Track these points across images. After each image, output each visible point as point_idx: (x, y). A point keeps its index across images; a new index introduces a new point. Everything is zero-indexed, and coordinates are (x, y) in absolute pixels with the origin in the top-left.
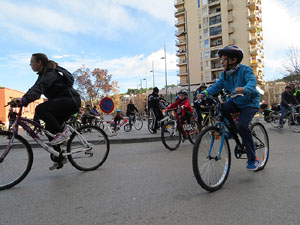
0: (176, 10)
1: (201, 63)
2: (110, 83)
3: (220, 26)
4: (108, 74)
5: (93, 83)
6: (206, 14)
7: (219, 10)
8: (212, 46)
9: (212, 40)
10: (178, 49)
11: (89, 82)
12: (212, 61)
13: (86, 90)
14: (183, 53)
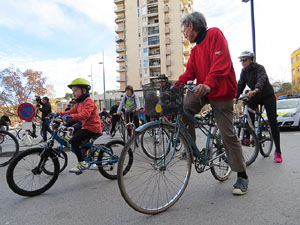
0: (116, 16)
1: (140, 70)
2: (44, 86)
3: (158, 37)
4: (42, 76)
5: (23, 86)
6: (145, 23)
7: (157, 21)
8: (150, 55)
9: (150, 49)
10: (118, 55)
11: (19, 84)
12: (151, 70)
13: (14, 93)
14: (122, 58)
